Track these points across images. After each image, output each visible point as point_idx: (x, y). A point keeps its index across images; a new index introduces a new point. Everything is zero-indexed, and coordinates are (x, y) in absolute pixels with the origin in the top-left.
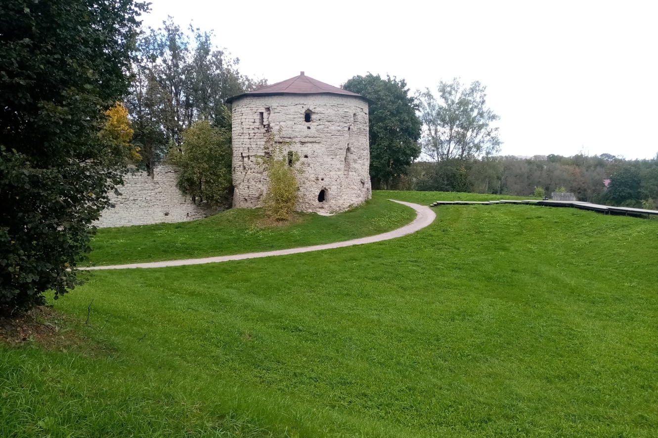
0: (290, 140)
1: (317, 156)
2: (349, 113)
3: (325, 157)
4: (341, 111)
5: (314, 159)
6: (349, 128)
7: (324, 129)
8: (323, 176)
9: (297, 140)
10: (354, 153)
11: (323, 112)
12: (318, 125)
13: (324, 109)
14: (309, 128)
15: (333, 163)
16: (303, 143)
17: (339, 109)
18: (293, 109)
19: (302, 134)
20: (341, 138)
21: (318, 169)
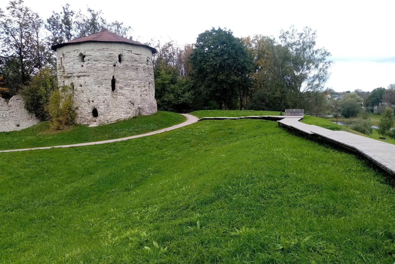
0: (72, 75)
1: (87, 85)
2: (113, 54)
3: (93, 86)
4: (107, 53)
5: (85, 87)
6: (115, 66)
7: (92, 66)
8: (93, 99)
9: (75, 75)
10: (119, 82)
11: (91, 55)
12: (87, 64)
13: (92, 53)
14: (82, 66)
15: (99, 89)
16: (79, 77)
17: (104, 52)
18: (73, 54)
19: (78, 70)
20: (107, 72)
21: (89, 94)
